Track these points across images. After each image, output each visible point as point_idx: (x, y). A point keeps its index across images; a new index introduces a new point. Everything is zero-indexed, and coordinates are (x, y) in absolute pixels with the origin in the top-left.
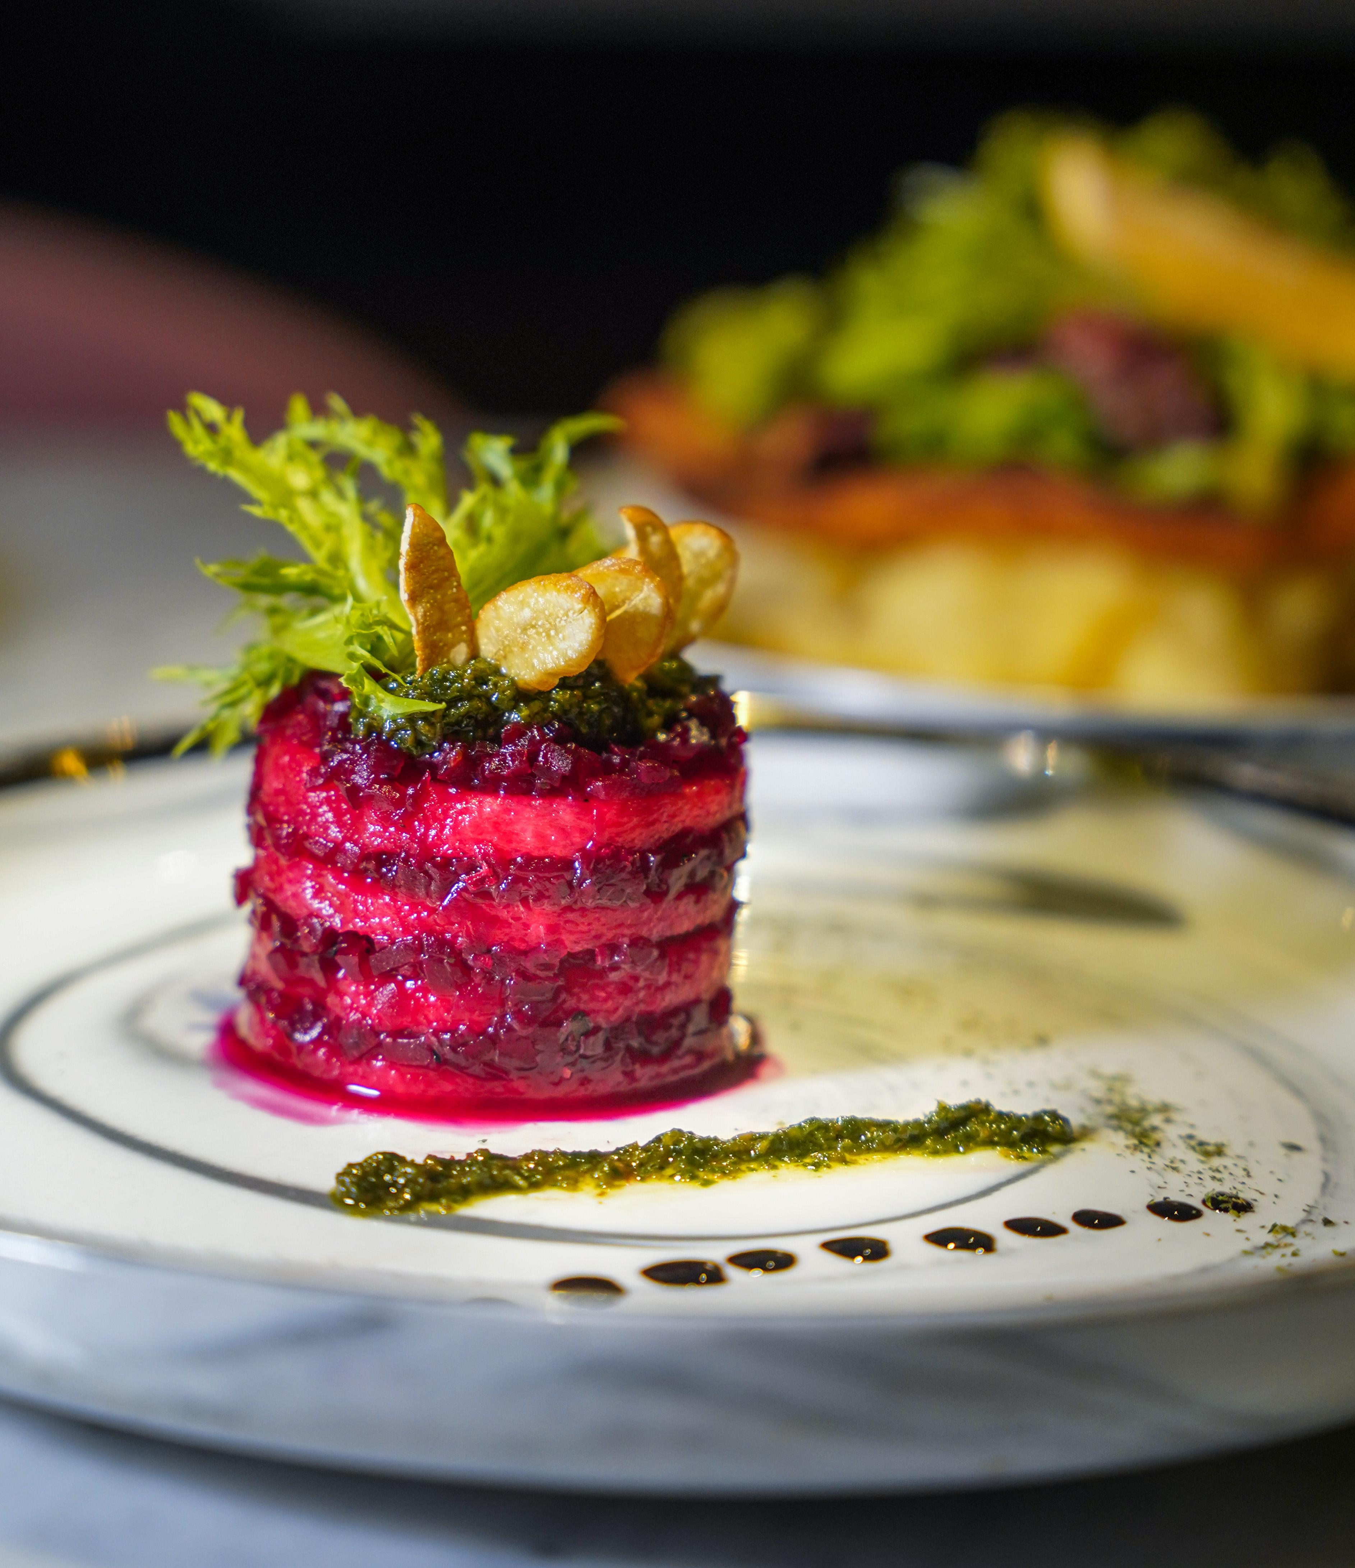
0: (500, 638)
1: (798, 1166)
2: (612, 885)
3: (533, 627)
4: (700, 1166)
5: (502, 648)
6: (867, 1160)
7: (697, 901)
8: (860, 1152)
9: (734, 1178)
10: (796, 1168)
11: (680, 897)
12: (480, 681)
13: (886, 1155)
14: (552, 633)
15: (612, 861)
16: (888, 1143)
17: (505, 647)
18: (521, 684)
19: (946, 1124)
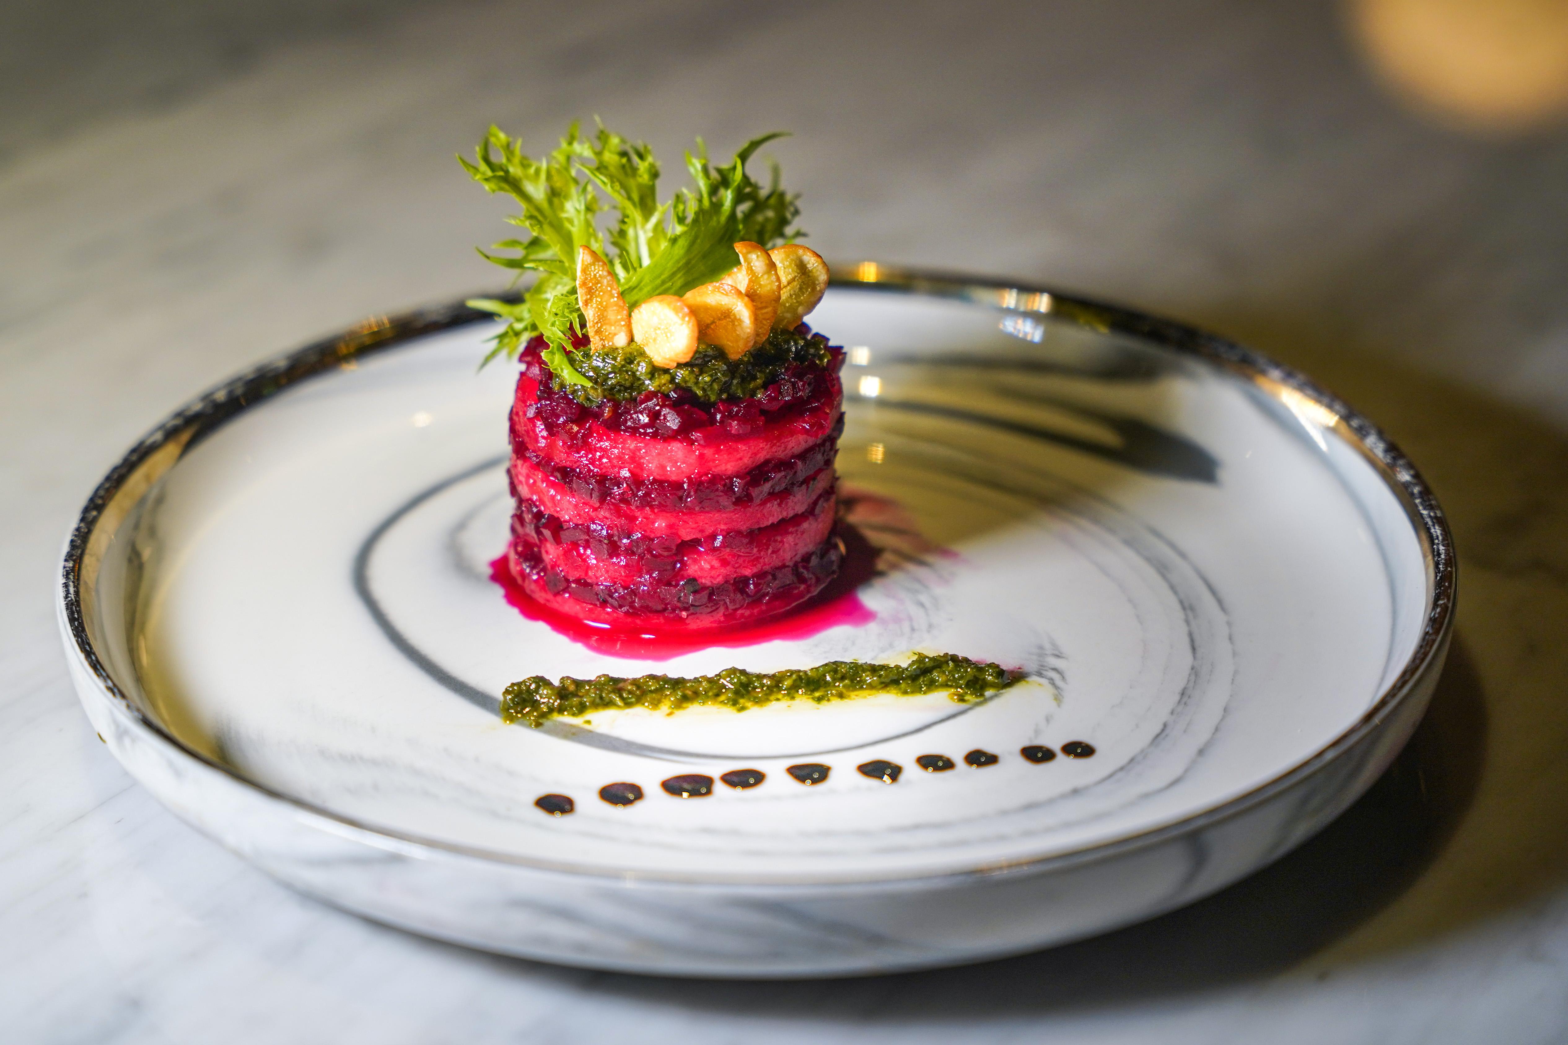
0: (643, 332)
1: (809, 698)
2: (710, 499)
3: (659, 328)
4: (742, 696)
5: (645, 338)
6: (857, 696)
7: (780, 505)
8: (855, 689)
9: (762, 706)
10: (807, 700)
11: (764, 503)
12: (628, 361)
13: (874, 692)
14: (669, 335)
15: (709, 485)
16: (874, 684)
17: (646, 338)
18: (656, 364)
19: (918, 672)
